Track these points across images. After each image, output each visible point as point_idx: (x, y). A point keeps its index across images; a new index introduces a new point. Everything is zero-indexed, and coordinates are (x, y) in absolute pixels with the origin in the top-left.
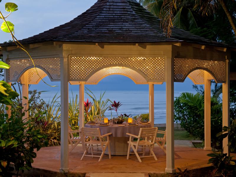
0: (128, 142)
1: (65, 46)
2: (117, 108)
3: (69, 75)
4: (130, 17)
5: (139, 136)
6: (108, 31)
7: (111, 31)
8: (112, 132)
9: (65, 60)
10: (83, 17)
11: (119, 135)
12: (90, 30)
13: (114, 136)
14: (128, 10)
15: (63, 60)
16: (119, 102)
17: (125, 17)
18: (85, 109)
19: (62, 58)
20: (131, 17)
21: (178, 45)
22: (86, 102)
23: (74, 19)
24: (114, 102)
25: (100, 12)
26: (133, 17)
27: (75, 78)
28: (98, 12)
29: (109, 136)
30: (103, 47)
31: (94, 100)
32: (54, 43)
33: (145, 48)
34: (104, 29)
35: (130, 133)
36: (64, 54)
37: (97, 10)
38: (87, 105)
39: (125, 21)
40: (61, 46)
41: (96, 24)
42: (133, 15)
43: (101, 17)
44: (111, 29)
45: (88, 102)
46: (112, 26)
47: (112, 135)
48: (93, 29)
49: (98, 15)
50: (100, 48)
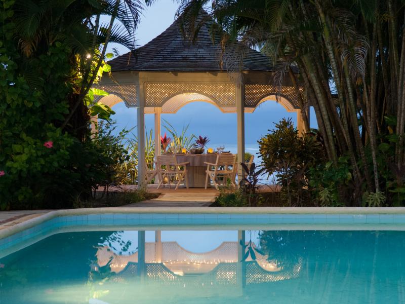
0: (206, 171)
1: (141, 74)
2: (204, 145)
3: (145, 100)
4: (206, 42)
5: (216, 164)
6: (182, 58)
7: (185, 59)
8: (190, 161)
9: (141, 87)
10: (158, 41)
11: (197, 164)
12: (165, 58)
13: (191, 165)
14: (205, 34)
15: (139, 87)
16: (205, 138)
17: (202, 42)
18: (162, 146)
19: (138, 85)
20: (208, 42)
21: (245, 72)
22: (163, 138)
23: (149, 43)
24: (200, 137)
25: (176, 36)
26: (209, 42)
27: (150, 104)
28: (173, 36)
29: (186, 165)
30: (176, 75)
31: (173, 135)
32: (132, 72)
33: (216, 75)
34: (179, 57)
35: (208, 162)
36: (141, 82)
37: (173, 34)
38: (165, 141)
39: (200, 47)
40: (137, 74)
41: (170, 50)
42: (209, 40)
43: (177, 42)
44: (185, 56)
45: (165, 138)
46: (186, 53)
47: (189, 164)
48: (167, 56)
49: (174, 40)
50: (174, 76)
